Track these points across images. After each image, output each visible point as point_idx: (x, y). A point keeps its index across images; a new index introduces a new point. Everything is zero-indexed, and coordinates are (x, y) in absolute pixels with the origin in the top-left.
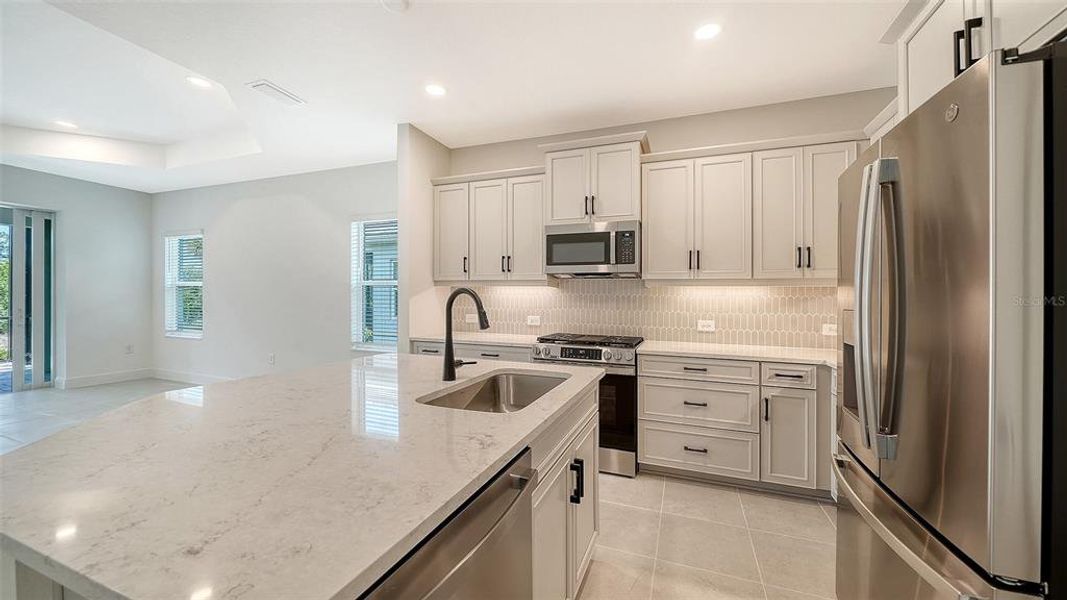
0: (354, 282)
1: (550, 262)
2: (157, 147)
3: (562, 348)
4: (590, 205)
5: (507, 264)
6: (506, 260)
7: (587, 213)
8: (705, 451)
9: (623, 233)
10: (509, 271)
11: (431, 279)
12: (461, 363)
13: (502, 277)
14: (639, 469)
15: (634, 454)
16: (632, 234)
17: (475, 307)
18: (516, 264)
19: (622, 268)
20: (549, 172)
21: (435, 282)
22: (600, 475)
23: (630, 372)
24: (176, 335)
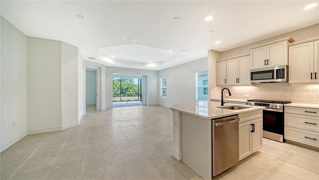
0: (196, 86)
1: (252, 79)
2: (161, 63)
3: (255, 103)
4: (267, 62)
5: (238, 80)
6: (237, 79)
7: (265, 65)
8: (315, 139)
9: (280, 70)
10: (238, 82)
11: (216, 85)
12: (225, 103)
13: (236, 84)
14: (284, 141)
15: (282, 136)
16: (283, 69)
17: (228, 92)
18: (241, 81)
19: (279, 80)
20: (252, 55)
21: (217, 86)
22: (263, 138)
23: (282, 111)
24: (162, 97)
